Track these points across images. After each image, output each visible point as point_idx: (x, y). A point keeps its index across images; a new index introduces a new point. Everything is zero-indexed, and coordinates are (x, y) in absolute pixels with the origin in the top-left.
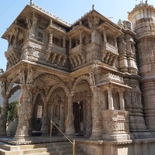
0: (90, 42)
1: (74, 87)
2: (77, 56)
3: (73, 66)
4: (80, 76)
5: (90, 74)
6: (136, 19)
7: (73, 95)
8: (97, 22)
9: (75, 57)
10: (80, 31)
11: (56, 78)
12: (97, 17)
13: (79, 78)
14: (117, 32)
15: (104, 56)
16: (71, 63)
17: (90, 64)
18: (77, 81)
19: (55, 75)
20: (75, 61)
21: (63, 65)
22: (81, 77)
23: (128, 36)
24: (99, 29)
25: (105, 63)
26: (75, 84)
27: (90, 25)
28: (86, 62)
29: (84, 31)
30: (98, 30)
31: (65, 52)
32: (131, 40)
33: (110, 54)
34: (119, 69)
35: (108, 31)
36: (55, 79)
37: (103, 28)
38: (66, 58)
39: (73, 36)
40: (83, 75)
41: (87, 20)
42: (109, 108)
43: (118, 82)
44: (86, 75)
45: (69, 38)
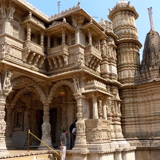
1: (51, 93)
2: (58, 57)
3: (51, 68)
4: (59, 81)
5: (74, 80)
7: (50, 102)
8: (82, 22)
11: (32, 82)
12: (82, 15)
13: (58, 83)
15: (89, 60)
16: (50, 64)
18: (55, 86)
19: (31, 79)
20: (55, 63)
21: (41, 66)
22: (61, 82)
23: (110, 38)
25: (89, 67)
29: (67, 29)
30: (82, 31)
32: (113, 43)
33: (94, 59)
34: (101, 75)
38: (45, 58)
39: (52, 33)
40: (63, 80)
42: (93, 117)
43: (102, 89)
44: (68, 80)
45: (48, 34)
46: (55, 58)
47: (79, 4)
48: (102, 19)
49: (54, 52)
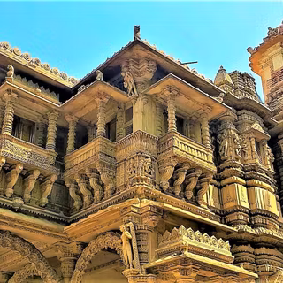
0: (129, 130)
1: (77, 273)
2: (87, 172)
3: (76, 204)
4: (96, 237)
6: (272, 67)
8: (149, 76)
9: (82, 176)
10: (98, 100)
11: (18, 244)
12: (148, 60)
13: (93, 245)
14: (210, 102)
15: (170, 172)
16: (72, 194)
17: (126, 198)
18: (86, 252)
19: (15, 236)
20: (83, 189)
21: (44, 200)
22: (100, 240)
23: (247, 115)
24: (156, 95)
25: (173, 194)
26: (80, 263)
27: (128, 82)
28: (114, 192)
29: (111, 99)
30: (152, 99)
31: (52, 160)
32: (258, 126)
33: (186, 168)
34: (222, 215)
35: (182, 99)
36: (14, 248)
37: (167, 93)
38: (54, 178)
39: (80, 114)
41: (119, 69)
45: (68, 119)
46: (81, 176)
47: (137, 29)
48: (222, 70)
49: (79, 160)
